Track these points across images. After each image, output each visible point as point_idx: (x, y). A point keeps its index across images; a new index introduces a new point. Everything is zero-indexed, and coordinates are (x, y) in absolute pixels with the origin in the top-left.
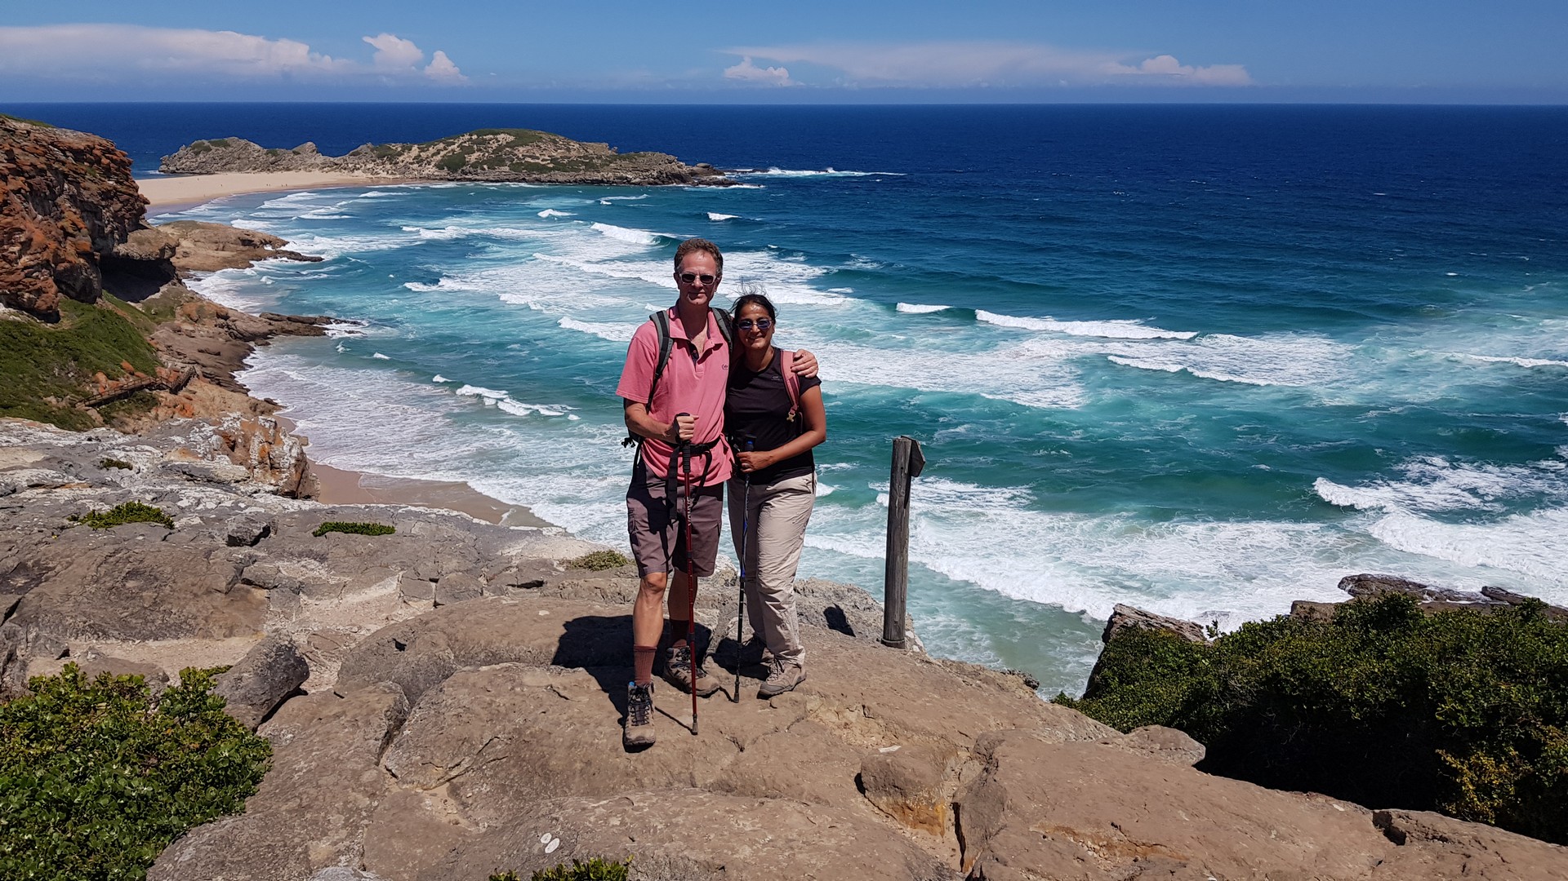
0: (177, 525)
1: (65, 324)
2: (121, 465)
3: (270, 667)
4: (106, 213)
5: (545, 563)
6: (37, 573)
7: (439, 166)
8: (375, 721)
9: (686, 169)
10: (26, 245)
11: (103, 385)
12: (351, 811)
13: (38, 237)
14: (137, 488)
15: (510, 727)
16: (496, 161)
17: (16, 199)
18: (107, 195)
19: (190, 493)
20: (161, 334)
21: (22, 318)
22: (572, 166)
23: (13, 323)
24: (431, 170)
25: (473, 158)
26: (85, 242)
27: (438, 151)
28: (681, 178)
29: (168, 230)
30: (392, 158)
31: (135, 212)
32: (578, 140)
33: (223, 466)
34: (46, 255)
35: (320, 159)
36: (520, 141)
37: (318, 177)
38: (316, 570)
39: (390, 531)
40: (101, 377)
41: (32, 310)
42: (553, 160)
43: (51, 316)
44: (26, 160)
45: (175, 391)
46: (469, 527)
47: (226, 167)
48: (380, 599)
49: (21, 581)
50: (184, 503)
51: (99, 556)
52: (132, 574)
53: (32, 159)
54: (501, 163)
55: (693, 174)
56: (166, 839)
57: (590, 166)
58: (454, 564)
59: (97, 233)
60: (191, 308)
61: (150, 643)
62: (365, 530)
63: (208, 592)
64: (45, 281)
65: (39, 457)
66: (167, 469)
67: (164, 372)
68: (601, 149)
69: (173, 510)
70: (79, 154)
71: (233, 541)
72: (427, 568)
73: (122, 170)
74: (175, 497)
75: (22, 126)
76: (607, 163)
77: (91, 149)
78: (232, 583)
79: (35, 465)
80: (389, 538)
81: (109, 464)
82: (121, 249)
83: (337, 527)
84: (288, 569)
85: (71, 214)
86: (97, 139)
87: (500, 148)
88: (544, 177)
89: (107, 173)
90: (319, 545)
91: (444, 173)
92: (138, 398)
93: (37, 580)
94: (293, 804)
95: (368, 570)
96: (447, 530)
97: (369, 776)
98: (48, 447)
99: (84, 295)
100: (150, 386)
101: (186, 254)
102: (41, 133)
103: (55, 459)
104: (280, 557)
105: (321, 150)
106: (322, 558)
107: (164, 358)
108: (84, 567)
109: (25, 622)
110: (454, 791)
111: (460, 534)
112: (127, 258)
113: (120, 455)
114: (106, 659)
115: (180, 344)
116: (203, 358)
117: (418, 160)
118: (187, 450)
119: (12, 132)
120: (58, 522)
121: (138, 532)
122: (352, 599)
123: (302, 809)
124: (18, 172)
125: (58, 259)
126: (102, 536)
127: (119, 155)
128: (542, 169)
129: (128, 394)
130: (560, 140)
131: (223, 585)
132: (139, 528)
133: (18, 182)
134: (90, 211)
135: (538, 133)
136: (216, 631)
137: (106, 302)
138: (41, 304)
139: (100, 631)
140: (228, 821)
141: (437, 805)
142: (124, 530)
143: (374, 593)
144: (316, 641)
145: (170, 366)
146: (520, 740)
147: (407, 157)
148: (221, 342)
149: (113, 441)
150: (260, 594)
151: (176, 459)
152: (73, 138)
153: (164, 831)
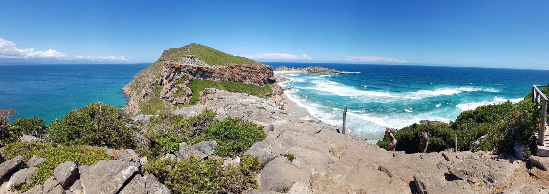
0: (267, 110)
1: (263, 87)
2: (263, 103)
3: (270, 127)
4: (270, 74)
5: (304, 120)
6: (252, 112)
7: (307, 71)
8: (277, 135)
9: (338, 72)
10: (261, 77)
11: (266, 94)
12: (272, 144)
13: (262, 77)
14: (264, 105)
15: (290, 138)
16: (314, 70)
17: (261, 72)
18: (270, 72)
19: (269, 107)
20: (273, 89)
21: (259, 85)
22: (323, 71)
23: (258, 86)
24: (306, 71)
25: (311, 70)
26: (267, 78)
27: (307, 69)
28: (337, 73)
29: (276, 77)
30: (302, 69)
31: (272, 75)
32: (324, 68)
33: (274, 104)
34: (263, 79)
35: (294, 69)
36: (317, 68)
37: (294, 72)
38: (279, 117)
39: (288, 114)
40: (266, 93)
41: (260, 85)
42: (321, 70)
43: (262, 85)
44: (262, 68)
45: (274, 95)
46: (297, 115)
47: (283, 70)
48: (285, 122)
49: (250, 113)
50: (268, 108)
51: (258, 112)
52: (260, 114)
53: (263, 68)
54: (315, 70)
55: (339, 72)
56: (255, 142)
57: (326, 71)
58: (294, 119)
59: (268, 77)
60: (277, 86)
61: (260, 122)
62: (285, 114)
63: (267, 118)
64: (262, 82)
65: (255, 100)
66: (268, 104)
67: (273, 93)
68: (327, 69)
69: (267, 108)
70: (268, 68)
71: (271, 113)
72: (290, 119)
73: (272, 70)
74: (267, 107)
75: (262, 64)
76: (328, 71)
77: (269, 67)
78: (270, 117)
79: (255, 101)
80: (287, 115)
81: (262, 102)
82: (270, 79)
83: (282, 113)
84: (276, 117)
85: (266, 74)
86: (270, 66)
87: (315, 69)
88: (320, 72)
89: (270, 70)
90: (280, 115)
91: (308, 71)
92: (269, 96)
93: (252, 113)
94: (267, 142)
95: (284, 118)
96: (294, 115)
97: (275, 141)
98: (257, 99)
99: (266, 83)
100: (271, 95)
101: (277, 80)
102: (264, 65)
103: (257, 101)
104: (275, 115)
105: (294, 68)
106: (280, 116)
107: (273, 91)
108: (256, 113)
109: (250, 117)
110: (283, 145)
111: (296, 116)
112: (271, 79)
113: (263, 101)
114: (256, 123)
115: (275, 90)
116: (278, 92)
117: (305, 70)
118: (271, 102)
119: (261, 65)
120: (255, 107)
121: (262, 110)
122: (281, 121)
123: (267, 143)
124: (261, 69)
125: (264, 79)
126: (259, 109)
127: (272, 68)
128: (320, 71)
129: (269, 95)
130: (322, 67)
131: (269, 117)
132: (262, 109)
133: (261, 70)
134: (268, 74)
135: (319, 67)
136: (267, 123)
137: (268, 84)
138: (261, 84)
139: (256, 120)
140: (260, 142)
141: (280, 146)
142: (261, 109)
143: (284, 121)
144: (276, 125)
145: (274, 93)
146: (291, 140)
147: (304, 69)
148: (280, 90)
149: (263, 100)
150: (272, 119)
151: (269, 103)
152: (267, 66)
153: (255, 141)
